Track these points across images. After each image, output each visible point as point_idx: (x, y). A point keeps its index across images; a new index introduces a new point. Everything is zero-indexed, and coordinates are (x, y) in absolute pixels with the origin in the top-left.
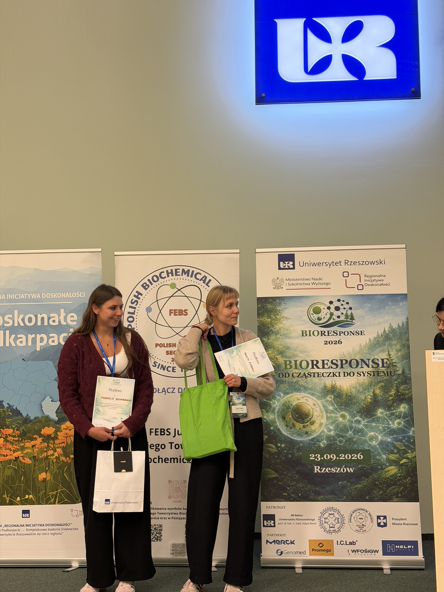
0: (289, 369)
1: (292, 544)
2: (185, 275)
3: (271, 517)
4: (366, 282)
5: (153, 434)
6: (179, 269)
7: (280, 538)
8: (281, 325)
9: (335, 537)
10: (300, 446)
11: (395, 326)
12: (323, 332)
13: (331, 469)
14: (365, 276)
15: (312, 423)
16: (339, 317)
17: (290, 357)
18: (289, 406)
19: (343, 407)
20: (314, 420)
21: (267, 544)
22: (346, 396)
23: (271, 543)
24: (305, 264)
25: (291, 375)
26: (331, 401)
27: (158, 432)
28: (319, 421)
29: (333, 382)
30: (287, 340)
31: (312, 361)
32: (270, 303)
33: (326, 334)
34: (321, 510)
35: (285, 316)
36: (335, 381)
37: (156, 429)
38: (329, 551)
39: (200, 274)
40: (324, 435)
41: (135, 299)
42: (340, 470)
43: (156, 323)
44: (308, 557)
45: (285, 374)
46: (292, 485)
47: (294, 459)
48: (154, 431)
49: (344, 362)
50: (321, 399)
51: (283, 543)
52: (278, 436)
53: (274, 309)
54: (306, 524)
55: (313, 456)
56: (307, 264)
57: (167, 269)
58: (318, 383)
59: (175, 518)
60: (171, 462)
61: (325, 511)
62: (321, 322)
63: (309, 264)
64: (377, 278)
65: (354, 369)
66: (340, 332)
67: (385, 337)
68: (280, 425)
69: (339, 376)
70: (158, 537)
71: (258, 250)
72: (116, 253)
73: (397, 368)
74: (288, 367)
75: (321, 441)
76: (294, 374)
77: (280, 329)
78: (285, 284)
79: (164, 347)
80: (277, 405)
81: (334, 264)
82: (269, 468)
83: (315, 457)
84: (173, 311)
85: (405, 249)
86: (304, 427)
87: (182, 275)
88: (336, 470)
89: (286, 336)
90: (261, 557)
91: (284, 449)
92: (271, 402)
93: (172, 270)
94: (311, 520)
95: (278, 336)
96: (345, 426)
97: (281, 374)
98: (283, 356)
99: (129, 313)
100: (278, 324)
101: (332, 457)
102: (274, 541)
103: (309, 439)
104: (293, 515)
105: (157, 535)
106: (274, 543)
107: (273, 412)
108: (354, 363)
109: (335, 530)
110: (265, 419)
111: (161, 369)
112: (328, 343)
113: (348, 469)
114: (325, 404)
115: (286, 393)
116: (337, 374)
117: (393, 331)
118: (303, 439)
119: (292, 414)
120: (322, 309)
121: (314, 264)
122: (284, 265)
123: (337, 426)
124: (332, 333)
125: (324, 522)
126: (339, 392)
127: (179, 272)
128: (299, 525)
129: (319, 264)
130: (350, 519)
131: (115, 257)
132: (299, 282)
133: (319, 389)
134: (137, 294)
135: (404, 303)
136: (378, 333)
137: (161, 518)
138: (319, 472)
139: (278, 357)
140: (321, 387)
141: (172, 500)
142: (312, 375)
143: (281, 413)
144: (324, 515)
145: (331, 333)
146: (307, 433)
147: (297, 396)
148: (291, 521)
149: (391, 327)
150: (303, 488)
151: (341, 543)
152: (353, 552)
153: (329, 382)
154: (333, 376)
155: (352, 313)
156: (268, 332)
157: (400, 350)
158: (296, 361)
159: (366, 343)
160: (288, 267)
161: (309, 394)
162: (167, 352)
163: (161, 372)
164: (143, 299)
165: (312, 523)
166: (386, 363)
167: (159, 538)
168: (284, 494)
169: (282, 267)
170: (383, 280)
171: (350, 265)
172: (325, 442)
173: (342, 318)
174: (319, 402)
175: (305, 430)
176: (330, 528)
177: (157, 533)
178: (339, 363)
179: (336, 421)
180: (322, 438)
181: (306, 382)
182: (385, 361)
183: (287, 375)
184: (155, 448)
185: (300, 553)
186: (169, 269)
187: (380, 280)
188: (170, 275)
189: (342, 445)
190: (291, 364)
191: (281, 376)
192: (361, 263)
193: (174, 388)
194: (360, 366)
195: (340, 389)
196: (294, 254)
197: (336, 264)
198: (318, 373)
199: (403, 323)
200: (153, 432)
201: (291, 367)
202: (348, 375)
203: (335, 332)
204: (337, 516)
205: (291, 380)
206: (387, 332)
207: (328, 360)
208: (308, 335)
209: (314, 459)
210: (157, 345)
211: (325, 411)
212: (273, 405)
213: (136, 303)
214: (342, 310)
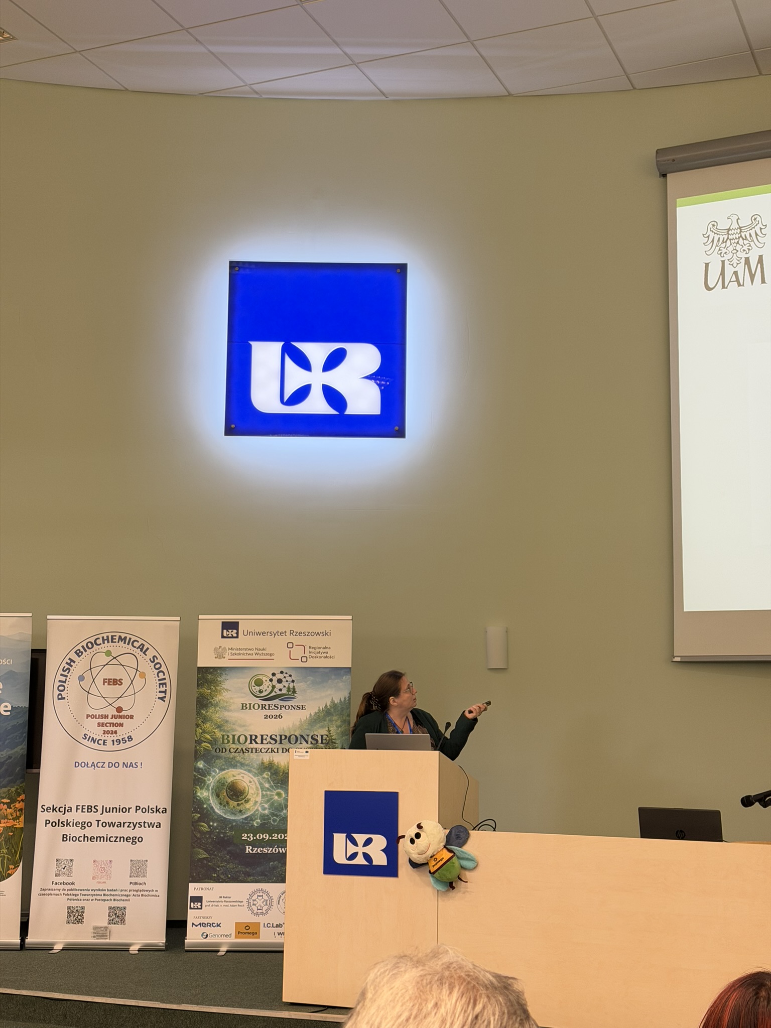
0: (227, 743)
1: (218, 927)
2: (122, 642)
3: (199, 899)
4: (310, 654)
5: (79, 811)
6: (116, 636)
7: (206, 921)
8: (220, 698)
9: (261, 920)
10: (232, 826)
11: (337, 701)
12: (264, 706)
13: (263, 849)
14: (310, 647)
15: (247, 801)
16: (280, 690)
17: (228, 732)
18: (224, 783)
19: (279, 785)
20: (249, 797)
21: (192, 926)
22: (283, 773)
23: (196, 926)
24: (249, 633)
25: (228, 750)
26: (268, 778)
27: (85, 809)
28: (254, 799)
29: (271, 758)
30: (226, 714)
31: (251, 736)
32: (211, 673)
33: (267, 707)
34: (250, 892)
35: (225, 688)
36: (273, 757)
37: (83, 806)
38: (255, 934)
39: (138, 642)
40: (258, 813)
41: (67, 666)
42: (272, 850)
43: (88, 693)
44: (233, 940)
45: (222, 749)
46: (222, 866)
47: (226, 838)
48: (80, 807)
49: (283, 737)
50: (258, 776)
51: (210, 926)
52: (210, 814)
53: (214, 680)
54: (234, 906)
55: (246, 835)
56: (251, 633)
57: (102, 635)
58: (255, 759)
59: (98, 900)
60: (97, 841)
61: (254, 893)
62: (262, 695)
63: (253, 633)
64: (321, 650)
65: (292, 745)
66: (281, 706)
67: (326, 712)
68: (213, 803)
69: (278, 752)
70: (79, 919)
71: (201, 617)
72: (49, 617)
73: (336, 745)
74: (226, 741)
75: (255, 820)
76: (232, 750)
77: (220, 701)
78: (227, 653)
79: (96, 718)
80: (212, 782)
81: (279, 634)
82: (200, 848)
83: (248, 837)
84: (107, 681)
85: (351, 621)
86: (238, 805)
87: (118, 642)
88: (268, 850)
89: (225, 709)
90: (186, 941)
91: (216, 828)
92: (206, 779)
93: (108, 637)
94: (239, 902)
95: (218, 708)
96: (280, 804)
97: (218, 749)
98: (221, 730)
99: (60, 681)
100: (218, 696)
101: (264, 837)
102: (200, 924)
103: (243, 818)
104: (221, 897)
105: (79, 917)
106: (199, 926)
107: (208, 789)
108: (293, 739)
109: (263, 912)
110: (199, 796)
111: (91, 742)
112: (268, 717)
113: (280, 849)
114: (261, 781)
115: (222, 770)
116: (276, 750)
117: (334, 705)
118: (236, 818)
119: (227, 791)
120: (264, 681)
121: (258, 634)
122: (228, 633)
123: (272, 805)
124: (273, 707)
125: (252, 904)
126: (276, 769)
127: (115, 639)
128: (227, 907)
129: (263, 633)
130: (279, 901)
131: (48, 621)
132: (241, 652)
133: (256, 765)
134: (69, 661)
135: (347, 677)
136: (319, 708)
137: (84, 900)
138: (251, 852)
139: (216, 731)
140: (258, 763)
141: (96, 880)
142: (250, 750)
143: (216, 791)
144: (252, 897)
145: (271, 707)
146: (241, 811)
147: (232, 772)
148: (219, 904)
149: (333, 701)
150: (233, 869)
151: (268, 926)
152: (279, 935)
153: (266, 758)
154: (272, 752)
155: (294, 686)
156: (207, 704)
157: (340, 726)
158: (234, 736)
159: (307, 719)
160: (231, 636)
161: (245, 770)
162: (99, 723)
163: (91, 744)
164: (76, 666)
165: (240, 906)
166: (326, 739)
167: (80, 921)
168: (214, 875)
169: (225, 635)
170: (327, 653)
171: (295, 635)
172: (259, 821)
173: (284, 691)
174: (255, 779)
175: (239, 808)
176: (258, 910)
177: (78, 915)
178: (278, 739)
179: (272, 799)
180: (256, 817)
181: (242, 758)
182: (325, 737)
183: (224, 750)
184: (80, 825)
185: (226, 936)
186: (105, 636)
187: (324, 653)
188: (106, 642)
189: (276, 824)
190: (229, 739)
191: (218, 752)
192: (307, 634)
193: (104, 763)
194: (299, 742)
195: (278, 766)
196: (238, 622)
197: (281, 634)
198: (256, 749)
199: (345, 698)
200: (79, 809)
201: (229, 742)
202: (286, 751)
203: (276, 705)
204: (265, 897)
205: (228, 756)
206: (329, 707)
207: (267, 735)
208: (248, 708)
209: (246, 838)
210: (88, 716)
211: (261, 788)
212: (208, 782)
213: (68, 671)
214: (284, 683)
